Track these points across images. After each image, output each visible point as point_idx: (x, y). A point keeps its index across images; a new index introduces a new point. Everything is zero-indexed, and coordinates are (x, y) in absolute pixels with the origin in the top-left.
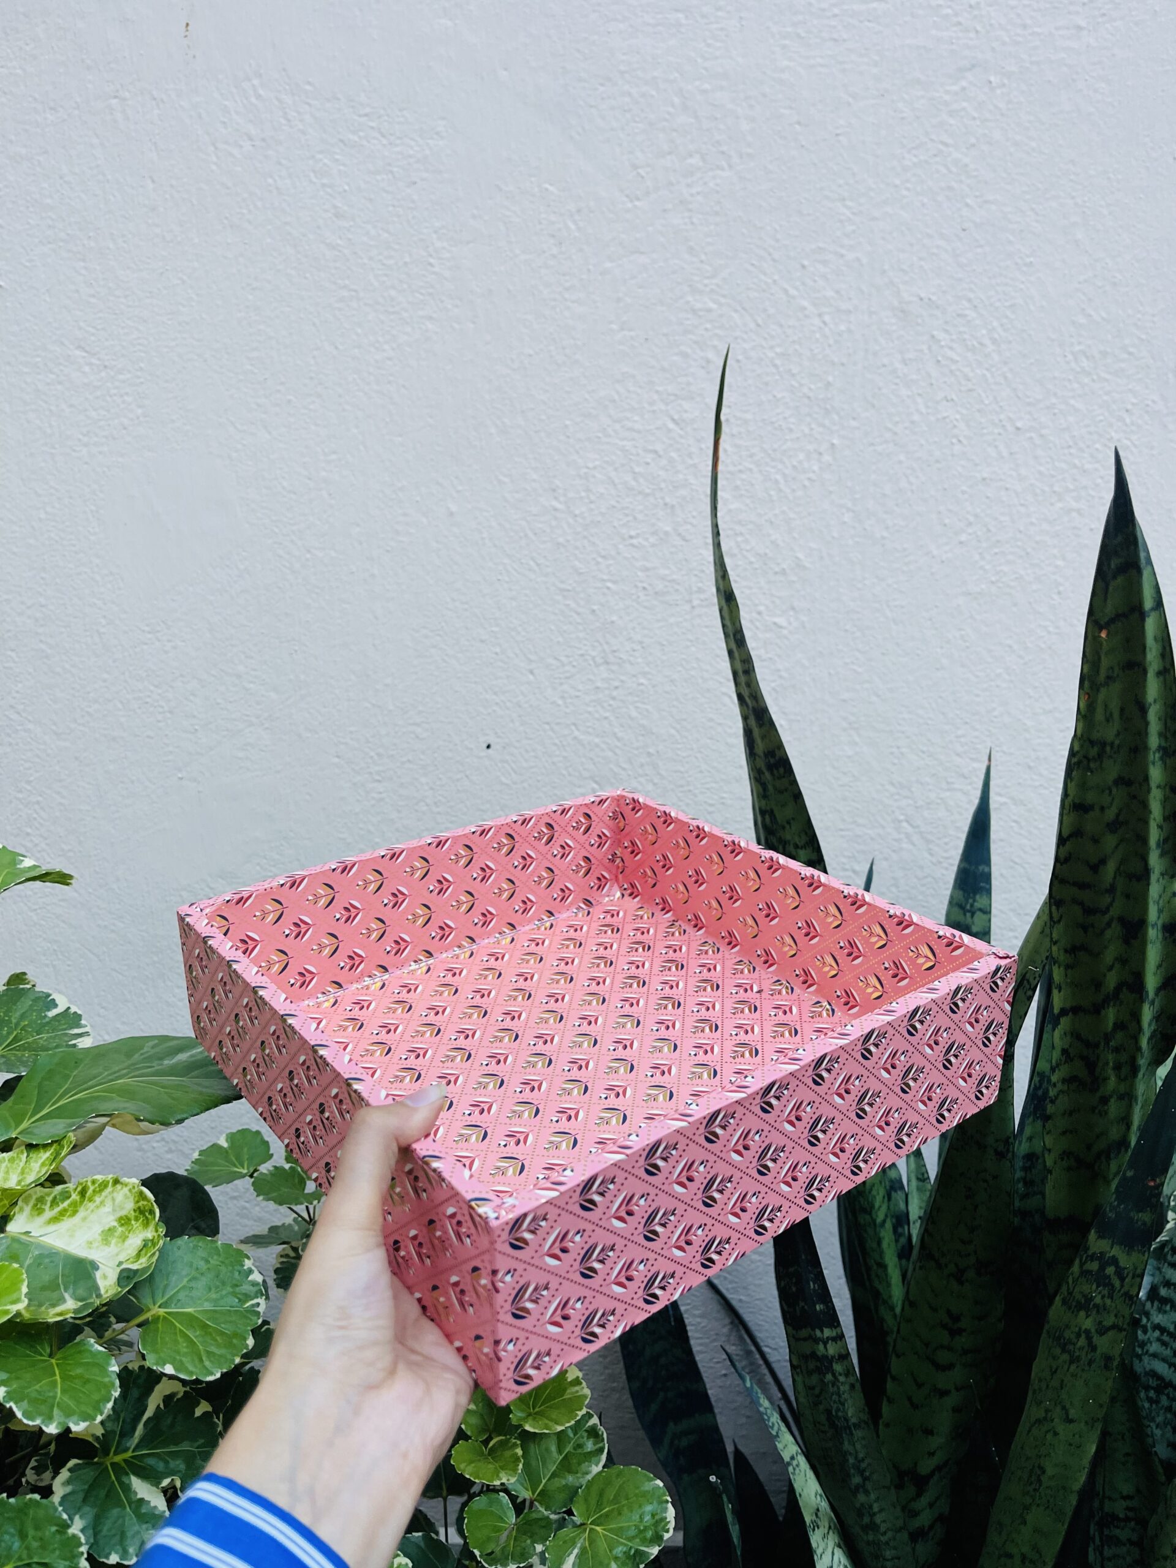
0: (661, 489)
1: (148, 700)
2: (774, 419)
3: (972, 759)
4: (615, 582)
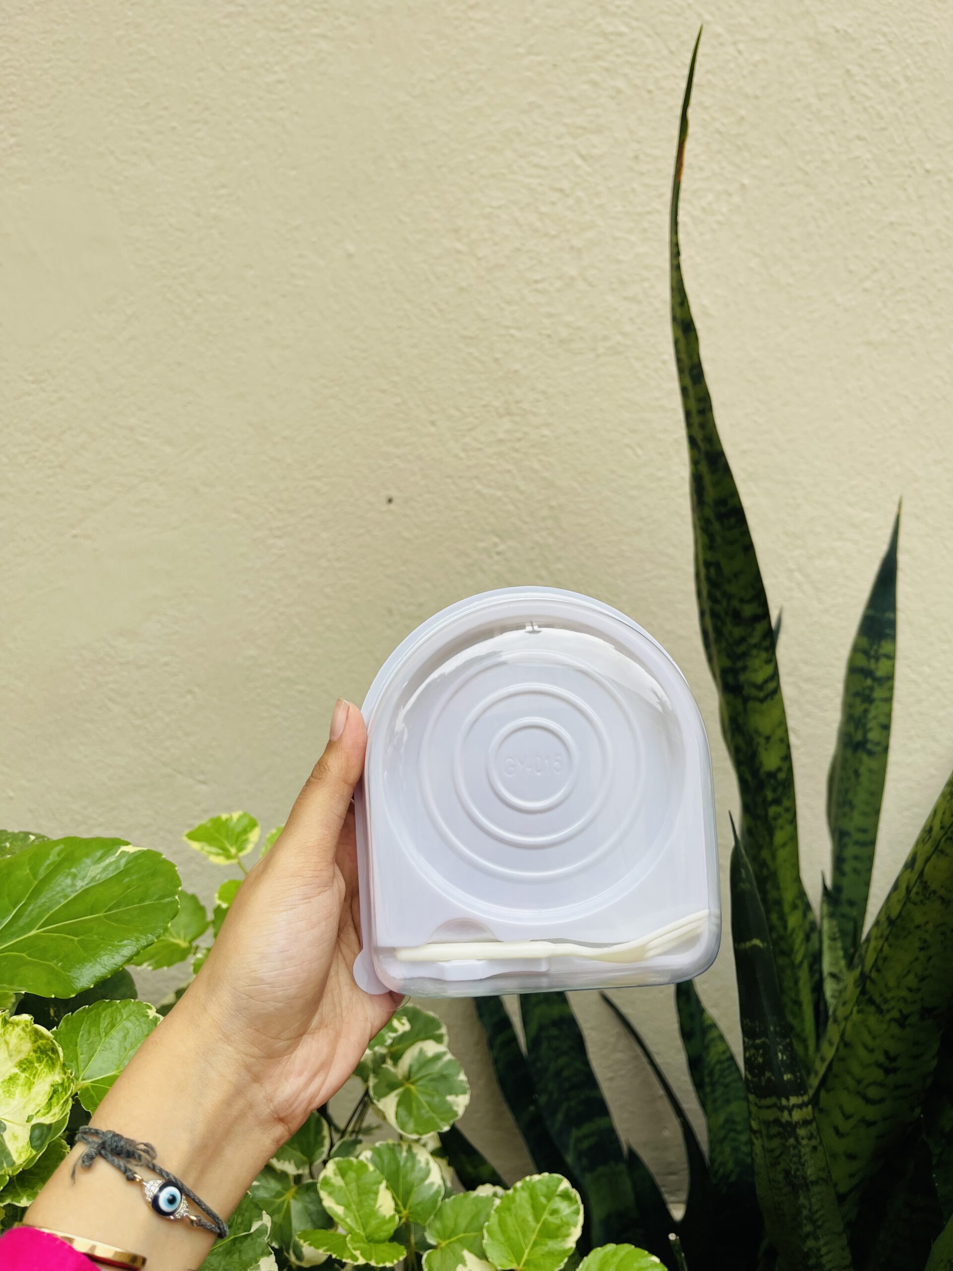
0: (568, 231)
1: (36, 454)
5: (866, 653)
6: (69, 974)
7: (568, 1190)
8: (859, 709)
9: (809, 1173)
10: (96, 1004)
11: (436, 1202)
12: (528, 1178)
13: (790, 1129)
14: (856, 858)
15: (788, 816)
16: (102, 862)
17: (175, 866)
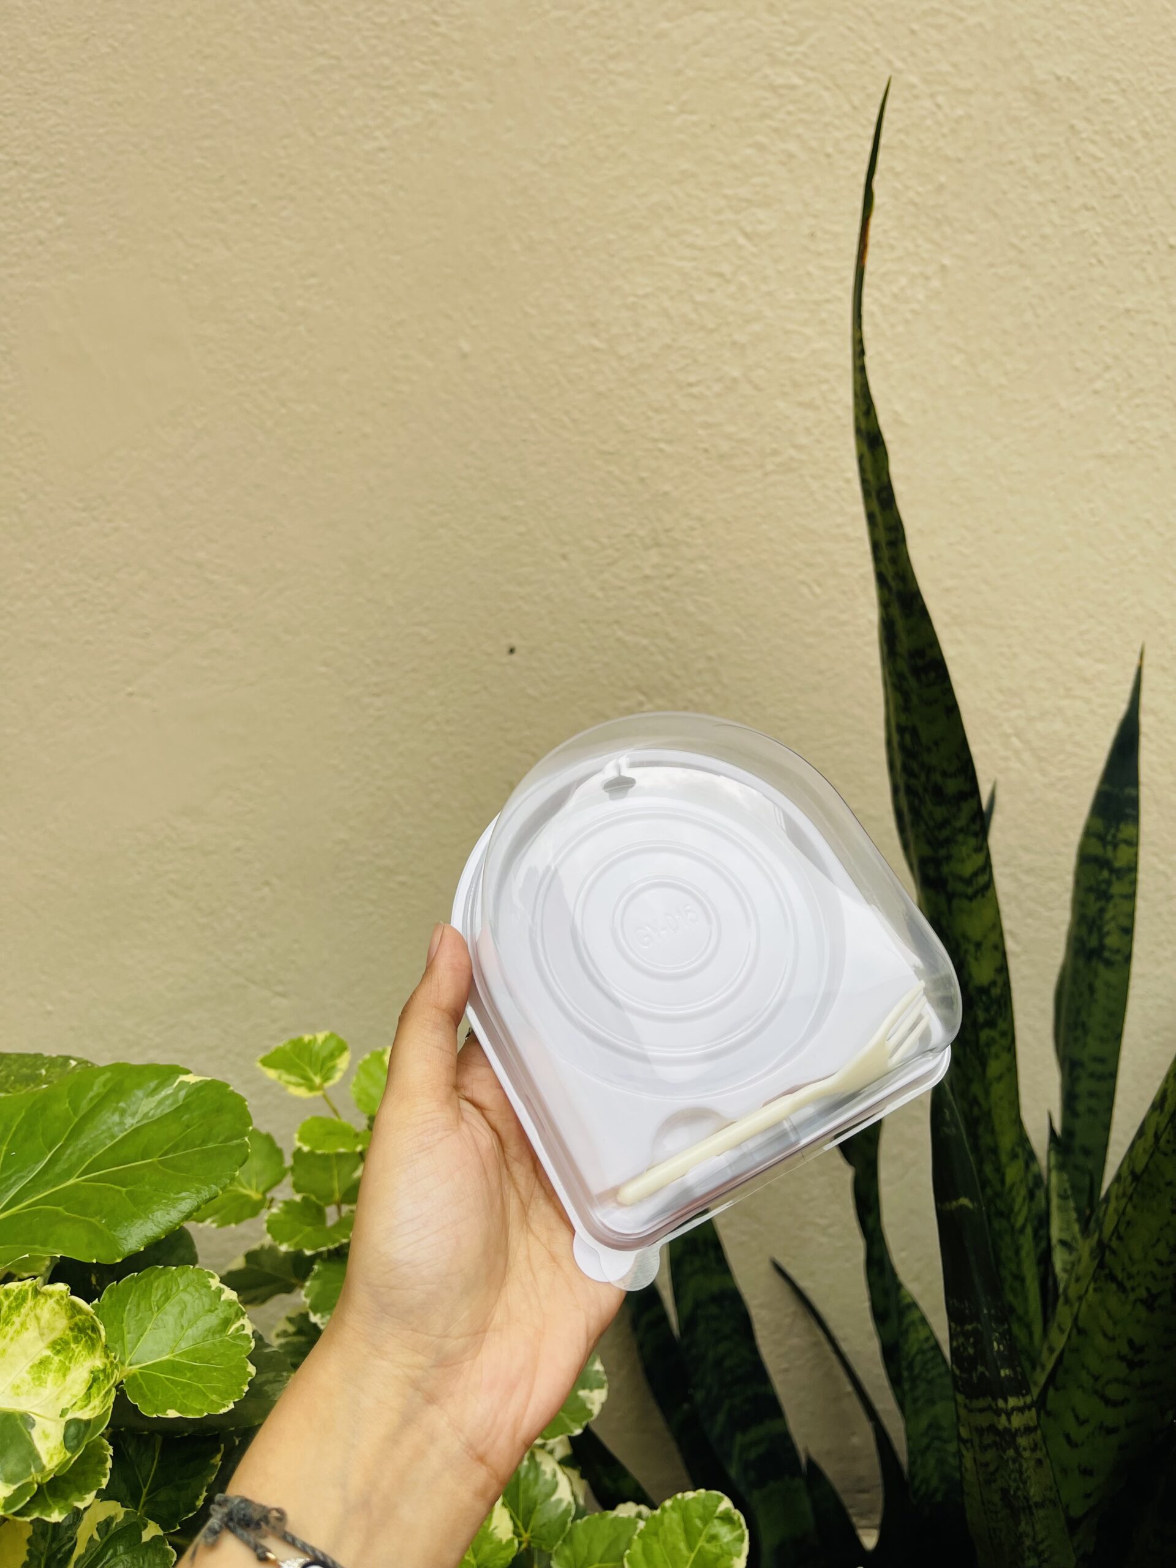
0: (729, 324)
1: (85, 596)
5: (1101, 838)
6: (114, 1233)
7: (730, 1510)
8: (1093, 907)
9: (1032, 1492)
10: (146, 1271)
11: (565, 1523)
12: (679, 1496)
13: (1009, 1437)
14: (1092, 1094)
15: (1004, 1042)
16: (157, 1094)
17: (245, 1100)
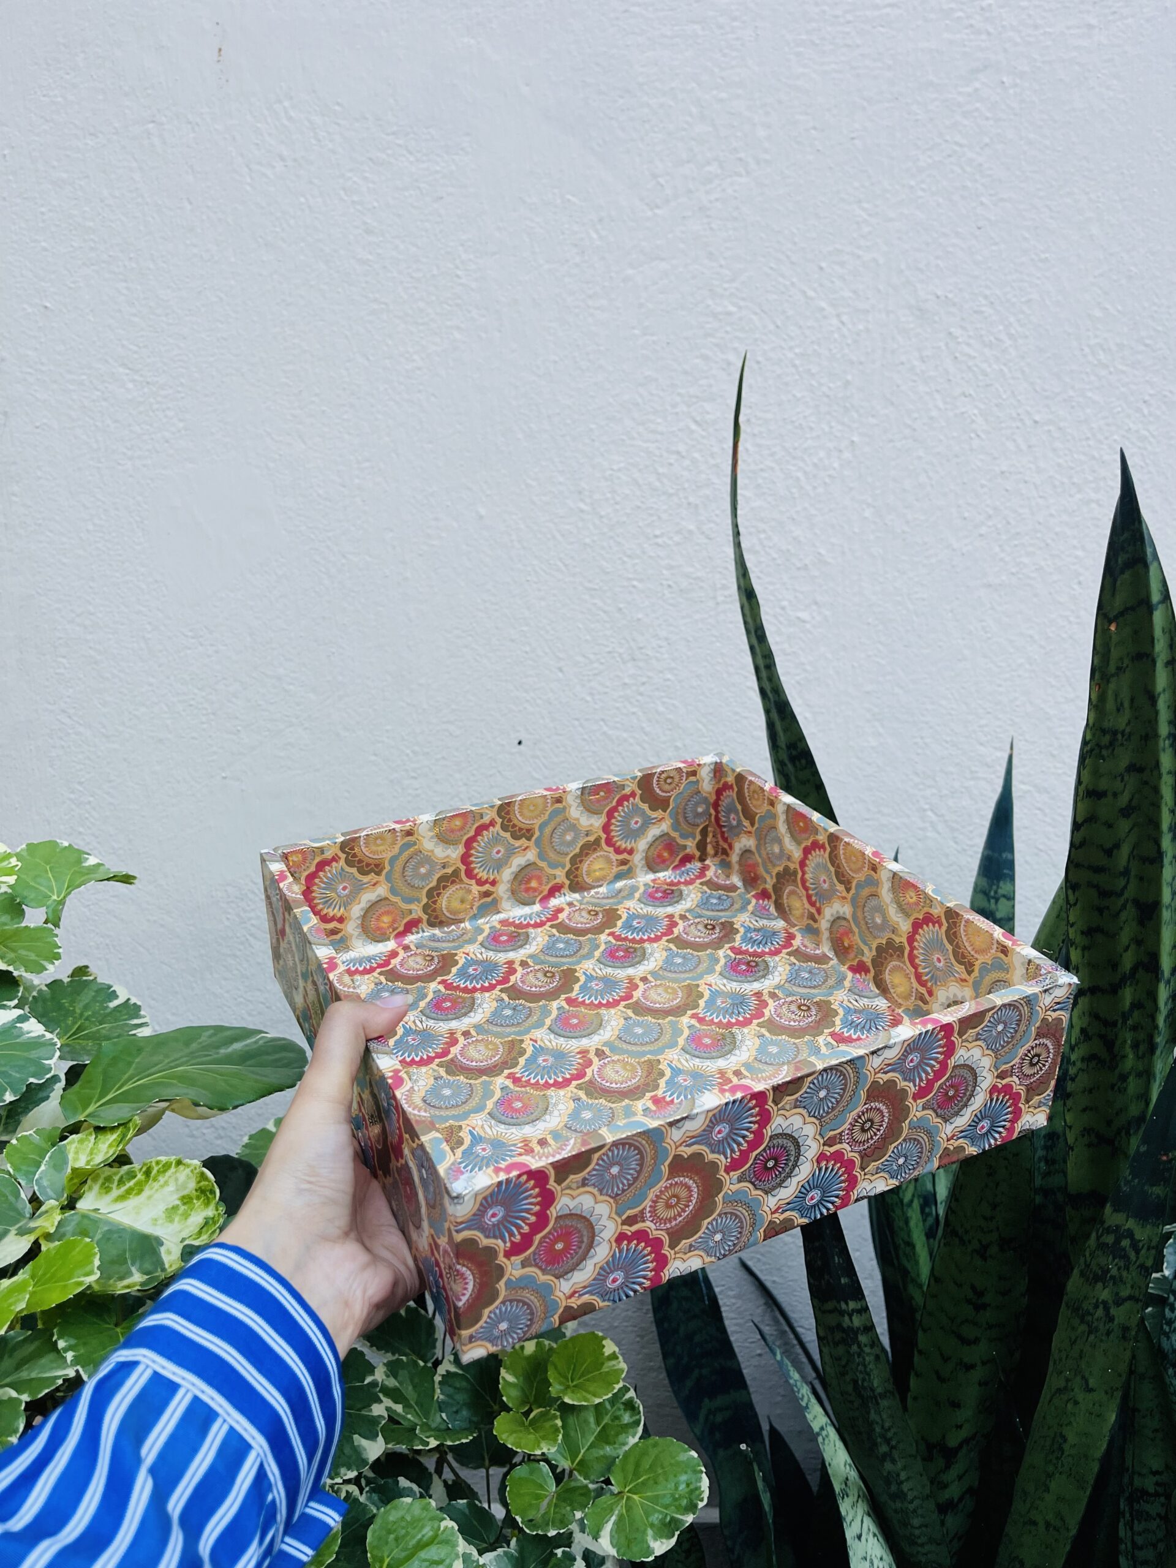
0: (684, 489)
1: (192, 702)
2: (794, 419)
3: (995, 748)
4: (641, 581)
5: (985, 893)
9: (875, 1384)
13: (852, 1334)
